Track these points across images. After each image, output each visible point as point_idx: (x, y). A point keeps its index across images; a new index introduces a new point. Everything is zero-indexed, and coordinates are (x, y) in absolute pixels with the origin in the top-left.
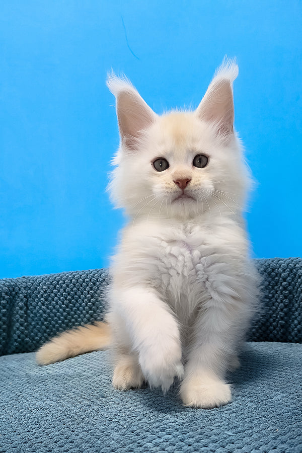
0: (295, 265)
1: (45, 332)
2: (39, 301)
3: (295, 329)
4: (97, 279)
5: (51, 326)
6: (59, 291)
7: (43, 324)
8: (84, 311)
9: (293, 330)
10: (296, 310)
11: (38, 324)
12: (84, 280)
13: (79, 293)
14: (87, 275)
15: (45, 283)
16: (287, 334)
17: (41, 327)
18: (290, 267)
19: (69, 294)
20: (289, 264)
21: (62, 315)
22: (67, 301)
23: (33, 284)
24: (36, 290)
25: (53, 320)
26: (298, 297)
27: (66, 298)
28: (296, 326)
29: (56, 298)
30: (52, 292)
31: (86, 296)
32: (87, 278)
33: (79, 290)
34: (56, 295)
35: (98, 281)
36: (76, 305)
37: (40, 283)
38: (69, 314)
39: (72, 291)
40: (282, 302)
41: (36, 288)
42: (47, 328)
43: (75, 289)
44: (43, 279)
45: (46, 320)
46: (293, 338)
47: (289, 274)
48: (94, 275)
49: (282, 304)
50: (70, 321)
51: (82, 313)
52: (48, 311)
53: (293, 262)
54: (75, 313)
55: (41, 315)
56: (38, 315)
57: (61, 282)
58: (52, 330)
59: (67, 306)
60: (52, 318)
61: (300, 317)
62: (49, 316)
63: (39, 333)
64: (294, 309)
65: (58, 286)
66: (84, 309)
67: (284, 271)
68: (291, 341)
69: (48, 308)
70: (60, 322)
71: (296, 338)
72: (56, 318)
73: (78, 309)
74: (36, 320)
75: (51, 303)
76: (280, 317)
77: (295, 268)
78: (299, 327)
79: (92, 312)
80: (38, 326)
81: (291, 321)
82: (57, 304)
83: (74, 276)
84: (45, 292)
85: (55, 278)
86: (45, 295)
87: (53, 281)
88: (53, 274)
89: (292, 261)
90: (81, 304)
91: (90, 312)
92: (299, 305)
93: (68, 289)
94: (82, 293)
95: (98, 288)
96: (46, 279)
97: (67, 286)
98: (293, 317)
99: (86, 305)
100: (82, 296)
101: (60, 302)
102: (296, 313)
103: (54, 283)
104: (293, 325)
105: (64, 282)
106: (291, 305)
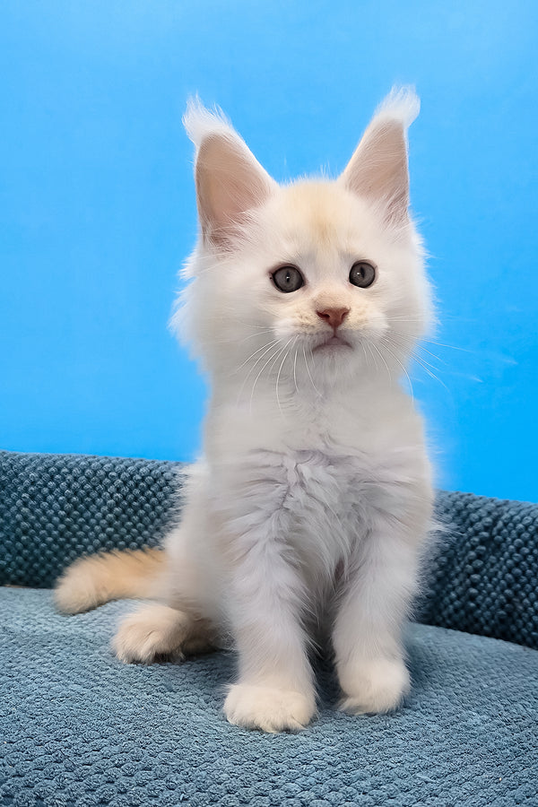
0: (466, 505)
1: (19, 553)
2: (19, 497)
3: (451, 607)
4: (132, 476)
5: (32, 544)
6: (58, 486)
7: (18, 538)
8: (97, 528)
9: (446, 607)
10: (457, 576)
11: (8, 538)
12: (107, 474)
13: (94, 494)
14: (115, 466)
15: (35, 468)
16: (436, 612)
17: (14, 543)
18: (458, 507)
19: (76, 493)
20: (457, 501)
21: (56, 528)
22: (68, 506)
23: (11, 465)
24: (17, 477)
25: (38, 535)
26: (464, 556)
27: (69, 500)
28: (452, 602)
29: (50, 497)
30: (45, 485)
31: (105, 502)
32: (113, 471)
34: (51, 492)
35: (132, 479)
36: (85, 515)
37: (26, 466)
38: (68, 528)
39: (83, 489)
41: (17, 474)
42: (25, 547)
43: (88, 486)
44: (31, 460)
45: (25, 532)
48: (127, 467)
50: (68, 541)
51: (92, 529)
52: (33, 517)
53: (463, 500)
55: (18, 524)
56: (12, 522)
57: (65, 470)
58: (32, 551)
59: (68, 514)
60: (37, 531)
62: (33, 527)
63: (8, 555)
64: (453, 574)
65: (57, 476)
66: (98, 524)
68: (438, 625)
69: (32, 512)
70: (50, 539)
71: (448, 622)
72: (44, 532)
73: (87, 522)
74: (8, 531)
75: (39, 504)
77: (466, 509)
79: (112, 530)
81: (444, 591)
82: (50, 507)
83: (90, 463)
84: (33, 483)
85: (55, 462)
86: (32, 488)
87: (49, 467)
88: (50, 454)
89: (462, 497)
90: (93, 514)
91: (108, 529)
92: (463, 569)
93: (75, 485)
94: (100, 496)
95: (131, 491)
96: (37, 461)
97: (76, 479)
98: (450, 586)
99: (104, 517)
100: (99, 501)
101: (56, 505)
102: (456, 582)
103: (52, 469)
104: (447, 599)
105: (71, 471)
106: (450, 567)
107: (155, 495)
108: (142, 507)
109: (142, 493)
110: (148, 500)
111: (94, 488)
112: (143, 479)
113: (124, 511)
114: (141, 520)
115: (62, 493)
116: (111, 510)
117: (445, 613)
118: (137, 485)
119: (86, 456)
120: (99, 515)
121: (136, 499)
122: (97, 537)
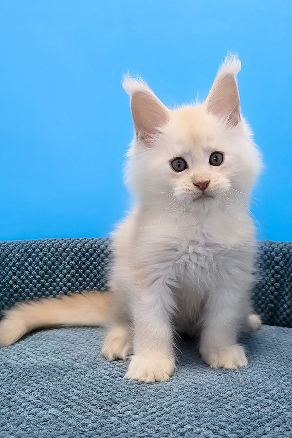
0: (288, 250)
2: (10, 270)
3: (284, 313)
4: (80, 249)
5: (21, 298)
6: (34, 260)
7: (12, 296)
8: (61, 284)
9: (281, 313)
10: (287, 294)
11: (5, 295)
12: (64, 249)
13: (57, 263)
14: (69, 244)
15: (18, 250)
16: (275, 317)
17: (9, 299)
18: (284, 252)
19: (45, 264)
20: (282, 248)
21: (35, 287)
22: (42, 272)
23: (3, 250)
24: (7, 257)
25: (24, 292)
27: (42, 268)
28: (285, 310)
29: (30, 268)
30: (26, 261)
31: (65, 267)
32: (68, 247)
33: (57, 260)
34: (30, 264)
35: (80, 251)
36: (53, 276)
37: (13, 249)
38: (43, 286)
39: (50, 261)
40: (273, 285)
41: (7, 255)
42: (17, 300)
43: (53, 259)
44: (16, 246)
45: (16, 291)
46: (281, 321)
47: (282, 258)
48: (76, 244)
49: (273, 288)
51: (58, 285)
52: (19, 281)
54: (51, 285)
55: (11, 286)
56: (7, 285)
57: (37, 250)
59: (42, 277)
60: (23, 289)
61: (290, 302)
62: (20, 287)
64: (284, 293)
65: (33, 254)
67: (277, 255)
68: (278, 325)
69: (19, 278)
70: (32, 293)
71: (284, 322)
72: (28, 289)
73: (54, 281)
74: (5, 291)
75: (23, 272)
76: (270, 300)
77: (289, 253)
78: (288, 311)
79: (70, 284)
80: (5, 298)
81: (280, 304)
82: (30, 274)
83: (53, 244)
84: (18, 260)
85: (31, 245)
86: (18, 263)
87: (28, 249)
88: (27, 241)
89: (285, 245)
90: (58, 275)
91: (68, 284)
93: (45, 258)
94: (61, 264)
95: (80, 259)
96: (20, 246)
97: (45, 255)
98: (283, 300)
99: (65, 276)
100: (61, 267)
101: (34, 272)
102: (286, 298)
103: (29, 250)
104: (281, 309)
105: (41, 251)
106: (282, 289)
107: (95, 260)
108: (88, 268)
109: (88, 260)
110: (91, 264)
111: (57, 259)
112: (87, 251)
113: (77, 272)
114: (88, 276)
115: (37, 264)
116: (69, 272)
117: (281, 317)
118: (84, 255)
119: (50, 239)
120: (61, 275)
121: (84, 264)
122: (61, 290)
